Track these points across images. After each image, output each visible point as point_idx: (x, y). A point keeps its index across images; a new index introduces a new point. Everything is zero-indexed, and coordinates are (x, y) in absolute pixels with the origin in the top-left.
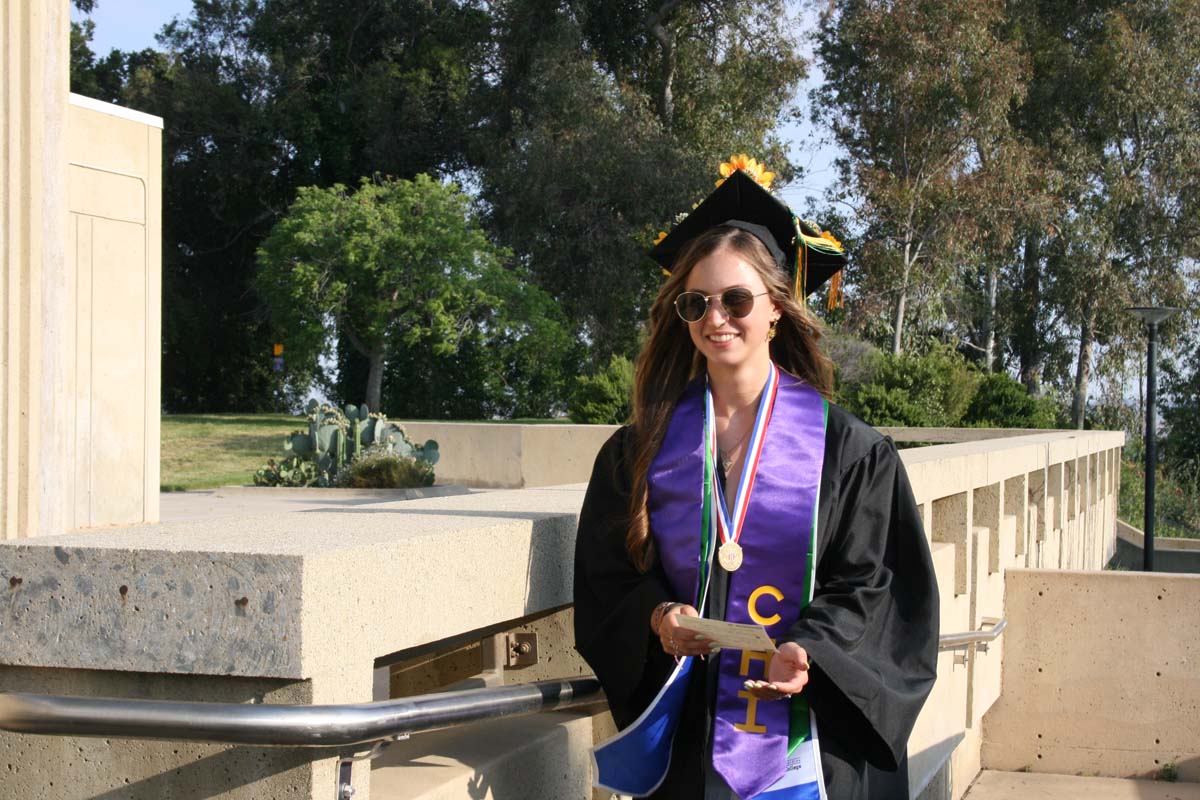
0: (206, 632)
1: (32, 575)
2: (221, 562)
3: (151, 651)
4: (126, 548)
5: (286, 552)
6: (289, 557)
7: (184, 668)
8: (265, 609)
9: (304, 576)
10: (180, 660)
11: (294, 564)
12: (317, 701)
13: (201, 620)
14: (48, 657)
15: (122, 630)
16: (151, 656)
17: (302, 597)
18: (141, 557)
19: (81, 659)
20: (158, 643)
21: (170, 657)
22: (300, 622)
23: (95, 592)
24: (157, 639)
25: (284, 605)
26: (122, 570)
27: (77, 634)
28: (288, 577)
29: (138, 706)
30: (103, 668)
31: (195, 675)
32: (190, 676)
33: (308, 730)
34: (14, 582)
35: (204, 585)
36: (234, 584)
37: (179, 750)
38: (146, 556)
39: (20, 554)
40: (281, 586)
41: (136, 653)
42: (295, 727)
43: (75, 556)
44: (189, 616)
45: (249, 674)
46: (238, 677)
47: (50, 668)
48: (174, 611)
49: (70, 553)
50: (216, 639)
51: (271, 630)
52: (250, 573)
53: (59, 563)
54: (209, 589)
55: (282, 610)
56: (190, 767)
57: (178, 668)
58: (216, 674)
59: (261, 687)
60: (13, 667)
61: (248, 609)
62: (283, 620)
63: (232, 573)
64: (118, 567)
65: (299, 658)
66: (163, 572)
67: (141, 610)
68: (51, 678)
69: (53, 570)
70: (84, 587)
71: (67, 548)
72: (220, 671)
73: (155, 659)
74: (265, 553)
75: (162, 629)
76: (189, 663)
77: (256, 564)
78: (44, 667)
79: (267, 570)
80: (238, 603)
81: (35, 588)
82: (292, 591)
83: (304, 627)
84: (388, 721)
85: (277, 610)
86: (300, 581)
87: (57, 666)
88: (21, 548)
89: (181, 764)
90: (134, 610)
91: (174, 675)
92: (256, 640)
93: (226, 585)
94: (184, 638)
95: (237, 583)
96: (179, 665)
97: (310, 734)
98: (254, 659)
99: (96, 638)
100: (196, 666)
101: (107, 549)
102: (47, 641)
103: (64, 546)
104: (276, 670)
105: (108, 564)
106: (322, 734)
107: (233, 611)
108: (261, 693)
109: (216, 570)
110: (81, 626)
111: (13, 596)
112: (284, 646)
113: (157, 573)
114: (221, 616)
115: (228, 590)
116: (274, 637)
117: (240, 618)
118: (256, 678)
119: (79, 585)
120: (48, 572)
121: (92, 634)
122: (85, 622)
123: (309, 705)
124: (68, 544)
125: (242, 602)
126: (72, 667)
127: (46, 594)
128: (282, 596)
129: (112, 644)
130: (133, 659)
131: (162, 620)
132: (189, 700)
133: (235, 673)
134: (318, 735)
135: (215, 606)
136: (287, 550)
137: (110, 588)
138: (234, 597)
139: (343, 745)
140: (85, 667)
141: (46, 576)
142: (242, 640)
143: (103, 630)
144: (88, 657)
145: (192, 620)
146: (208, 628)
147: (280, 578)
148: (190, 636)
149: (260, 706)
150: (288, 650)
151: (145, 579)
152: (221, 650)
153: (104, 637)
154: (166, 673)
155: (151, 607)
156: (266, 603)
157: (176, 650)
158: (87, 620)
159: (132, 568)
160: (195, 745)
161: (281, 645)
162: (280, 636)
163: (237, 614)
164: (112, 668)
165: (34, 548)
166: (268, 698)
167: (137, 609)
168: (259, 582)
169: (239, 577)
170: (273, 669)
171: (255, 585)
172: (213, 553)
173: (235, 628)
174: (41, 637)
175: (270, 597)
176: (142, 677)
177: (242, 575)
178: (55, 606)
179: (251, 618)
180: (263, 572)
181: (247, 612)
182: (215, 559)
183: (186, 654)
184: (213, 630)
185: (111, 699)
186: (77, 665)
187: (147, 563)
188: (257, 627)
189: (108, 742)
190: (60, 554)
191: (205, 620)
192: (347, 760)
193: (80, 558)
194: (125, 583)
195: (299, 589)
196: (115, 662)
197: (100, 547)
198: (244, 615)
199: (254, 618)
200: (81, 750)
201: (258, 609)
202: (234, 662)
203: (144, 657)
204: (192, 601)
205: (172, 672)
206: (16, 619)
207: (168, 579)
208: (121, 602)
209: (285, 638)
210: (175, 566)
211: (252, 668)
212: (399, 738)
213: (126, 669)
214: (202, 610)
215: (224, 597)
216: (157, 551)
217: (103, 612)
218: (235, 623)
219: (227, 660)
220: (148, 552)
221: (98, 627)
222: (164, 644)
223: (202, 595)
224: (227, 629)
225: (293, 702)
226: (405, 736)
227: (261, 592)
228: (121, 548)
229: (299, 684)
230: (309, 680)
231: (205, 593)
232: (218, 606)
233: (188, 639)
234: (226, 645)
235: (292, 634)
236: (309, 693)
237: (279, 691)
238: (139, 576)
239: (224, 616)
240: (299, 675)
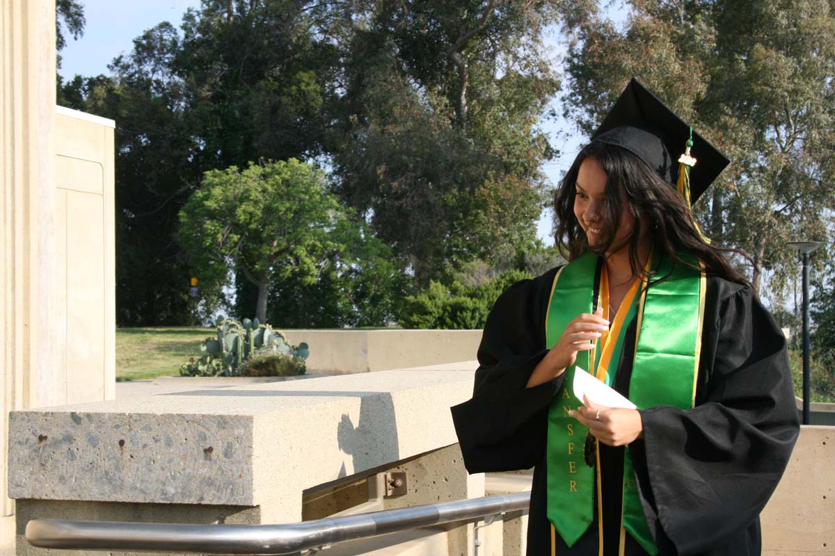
0: (182, 473)
1: (54, 433)
2: (193, 421)
3: (142, 487)
4: (122, 412)
5: (241, 413)
6: (243, 417)
7: (166, 499)
8: (226, 455)
9: (254, 430)
10: (164, 493)
11: (246, 422)
12: (264, 521)
13: (179, 464)
14: (67, 493)
15: (121, 472)
16: (142, 491)
17: (253, 446)
18: (134, 418)
19: (92, 493)
20: (147, 481)
21: (156, 491)
22: (252, 464)
23: (101, 445)
24: (146, 478)
25: (239, 452)
26: (120, 429)
27: (88, 475)
29: (135, 527)
30: (108, 500)
31: (175, 504)
32: (171, 504)
33: (258, 543)
34: (42, 438)
35: (181, 438)
36: (203, 437)
38: (138, 418)
39: (46, 418)
40: (237, 437)
41: (132, 489)
42: (250, 541)
43: (86, 419)
44: (170, 461)
45: (214, 503)
46: (206, 505)
47: (68, 501)
48: (159, 457)
49: (81, 416)
50: (190, 478)
51: (231, 470)
52: (214, 429)
53: (74, 424)
54: (185, 441)
55: (238, 454)
57: (163, 499)
58: (190, 503)
59: (223, 512)
60: (41, 501)
61: (214, 455)
62: (240, 462)
63: (201, 429)
64: (117, 427)
65: (251, 489)
66: (151, 430)
67: (135, 457)
68: (69, 508)
69: (69, 429)
70: (93, 441)
71: (80, 413)
72: (193, 501)
73: (145, 493)
74: (225, 414)
75: (150, 470)
76: (170, 495)
77: (219, 422)
78: (64, 500)
79: (227, 426)
80: (206, 451)
81: (57, 443)
82: (246, 441)
83: (254, 468)
84: (316, 535)
85: (234, 456)
86: (251, 434)
87: (74, 499)
88: (47, 414)
90: (129, 457)
91: (160, 504)
93: (197, 438)
94: (167, 477)
95: (205, 437)
96: (163, 497)
97: (261, 546)
98: (218, 492)
99: (101, 478)
100: (176, 498)
101: (109, 414)
102: (66, 481)
103: (78, 412)
104: (234, 499)
105: (110, 424)
106: (270, 546)
107: (202, 457)
108: (223, 517)
109: (190, 428)
110: (90, 470)
111: (41, 449)
112: (240, 481)
113: (146, 430)
114: (193, 461)
115: (197, 441)
116: (233, 475)
117: (208, 462)
118: (219, 505)
119: (89, 440)
120: (66, 431)
121: (99, 475)
122: (93, 467)
123: (258, 525)
124: (80, 410)
125: (209, 450)
126: (84, 500)
127: (65, 447)
128: (238, 445)
129: (114, 482)
130: (129, 494)
131: (150, 464)
132: (170, 522)
133: (205, 502)
134: (268, 547)
135: (189, 454)
136: (241, 412)
137: (112, 441)
138: (203, 447)
140: (94, 500)
141: (65, 434)
142: (209, 478)
144: (96, 492)
145: (172, 464)
146: (184, 469)
147: (236, 432)
148: (171, 475)
149: (223, 526)
151: (138, 434)
152: (194, 485)
153: (107, 477)
154: (153, 503)
155: (142, 455)
156: (227, 450)
157: (161, 485)
158: (95, 466)
159: (128, 427)
161: (237, 481)
162: (237, 475)
163: (206, 459)
164: (114, 500)
165: (55, 413)
166: (228, 520)
167: (132, 457)
168: (221, 435)
169: (207, 432)
170: (232, 499)
171: (218, 438)
172: (186, 415)
173: (205, 470)
174: (62, 478)
175: (230, 446)
176: (136, 506)
177: (208, 430)
178: (71, 456)
179: (216, 462)
180: (224, 428)
181: (213, 457)
182: (189, 418)
183: (168, 489)
185: (113, 522)
186: (88, 499)
187: (139, 423)
188: (220, 468)
189: (111, 554)
190: (75, 418)
191: (182, 464)
193: (90, 420)
194: (122, 438)
195: (249, 438)
196: (116, 496)
197: (104, 412)
198: (210, 459)
199: (218, 461)
201: (221, 456)
202: (203, 494)
203: (137, 491)
204: (172, 451)
205: (158, 502)
206: (43, 465)
207: (154, 434)
208: (120, 452)
209: (240, 476)
210: (159, 425)
211: (216, 498)
212: (323, 548)
213: (124, 500)
214: (179, 456)
215: (195, 446)
216: (146, 414)
217: (107, 459)
218: (204, 466)
219: (198, 493)
220: (139, 415)
221: (103, 470)
222: (152, 482)
223: (179, 446)
224: (198, 470)
225: (246, 523)
226: (327, 547)
227: (223, 443)
228: (119, 412)
229: (251, 509)
230: (258, 506)
231: (181, 444)
232: (192, 453)
233: (169, 478)
234: (197, 482)
235: (246, 475)
236: (258, 516)
237: (236, 515)
238: (133, 432)
239: (196, 461)
240: (252, 502)
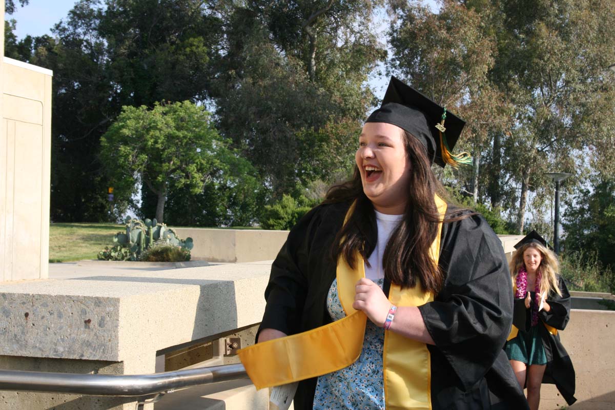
0: (69, 337)
2: (77, 301)
3: (41, 347)
4: (28, 293)
5: (111, 296)
6: (113, 298)
7: (57, 355)
8: (100, 325)
9: (120, 309)
10: (56, 351)
11: (115, 302)
12: (126, 373)
13: (67, 331)
15: (25, 335)
16: (40, 349)
17: (119, 319)
18: (36, 298)
19: (4, 350)
20: (44, 343)
21: (50, 349)
22: (118, 332)
23: (12, 315)
24: (43, 340)
25: (109, 323)
26: (26, 305)
27: (2, 337)
28: (112, 309)
29: (33, 375)
30: (15, 355)
31: (64, 359)
32: (61, 359)
33: (120, 387)
35: (68, 312)
36: (84, 312)
37: (54, 397)
38: (39, 297)
40: (108, 313)
41: (33, 347)
42: (114, 386)
43: (2, 297)
44: (61, 328)
45: (91, 358)
46: (85, 361)
48: (53, 326)
50: (74, 341)
51: (103, 336)
52: (92, 306)
54: (71, 314)
55: (109, 325)
56: (60, 406)
58: (74, 358)
59: (97, 365)
61: (91, 325)
62: (109, 331)
63: (83, 306)
64: (24, 303)
65: (117, 350)
66: (47, 306)
67: (36, 325)
70: (6, 313)
72: (76, 357)
73: (43, 351)
74: (100, 296)
75: (46, 335)
76: (60, 353)
77: (95, 302)
79: (101, 305)
80: (86, 322)
82: (114, 316)
83: (120, 334)
84: (163, 383)
85: (106, 326)
86: (118, 311)
89: (55, 405)
90: (32, 325)
91: (52, 359)
92: (95, 342)
93: (80, 313)
94: (58, 340)
95: (85, 310)
96: (55, 353)
97: (122, 390)
98: (94, 351)
99: (12, 339)
100: (64, 354)
101: (18, 294)
104: (105, 357)
105: (19, 301)
106: (129, 390)
107: (84, 326)
108: (97, 368)
109: (75, 305)
110: (4, 334)
112: (109, 344)
113: (44, 306)
114: (77, 329)
115: (81, 315)
116: (104, 339)
117: (87, 330)
118: (95, 360)
119: (4, 312)
121: (10, 337)
122: (6, 331)
123: (122, 375)
125: (89, 321)
128: (108, 319)
129: (20, 343)
130: (31, 351)
131: (46, 330)
132: (60, 372)
133: (84, 358)
134: (127, 390)
135: (74, 323)
137: (20, 313)
138: (84, 319)
139: (139, 395)
140: (6, 354)
142: (88, 341)
143: (16, 336)
144: (8, 349)
145: (61, 331)
146: (70, 335)
147: (108, 309)
148: (61, 339)
149: (97, 375)
150: (111, 346)
151: (38, 309)
152: (77, 346)
153: (16, 339)
154: (48, 358)
155: (41, 324)
156: (100, 322)
157: (54, 346)
158: (8, 331)
159: (31, 304)
160: (63, 395)
161: (107, 344)
162: (107, 339)
163: (86, 327)
164: (20, 355)
166: (101, 371)
167: (34, 325)
168: (97, 311)
169: (87, 309)
171: (95, 313)
172: (73, 296)
173: (84, 336)
175: (103, 319)
176: (36, 360)
177: (88, 308)
179: (92, 330)
180: (99, 306)
181: (90, 327)
182: (75, 299)
183: (59, 348)
184: (73, 336)
185: (19, 371)
187: (39, 301)
188: (95, 334)
189: (18, 393)
191: (69, 331)
192: (142, 403)
193: (4, 298)
194: (27, 311)
195: (117, 315)
196: (22, 352)
197: (15, 293)
198: (89, 328)
199: (94, 330)
200: (3, 397)
201: (96, 326)
202: (83, 352)
203: (37, 349)
204: (62, 321)
205: (51, 357)
207: (50, 309)
208: (25, 321)
209: (110, 340)
210: (53, 303)
211: (92, 356)
212: (168, 392)
213: (27, 356)
214: (67, 325)
215: (78, 318)
216: (44, 295)
217: (16, 326)
218: (84, 332)
219: (80, 351)
220: (40, 295)
221: (13, 334)
222: (47, 343)
223: (67, 318)
224: (80, 335)
225: (114, 373)
226: (172, 391)
227: (98, 316)
228: (25, 293)
229: (117, 364)
230: (122, 362)
231: (69, 317)
232: (76, 323)
233: (60, 340)
234: (79, 344)
235: (114, 338)
236: (122, 368)
237: (106, 368)
238: (35, 307)
239: (79, 328)
240: (117, 359)
